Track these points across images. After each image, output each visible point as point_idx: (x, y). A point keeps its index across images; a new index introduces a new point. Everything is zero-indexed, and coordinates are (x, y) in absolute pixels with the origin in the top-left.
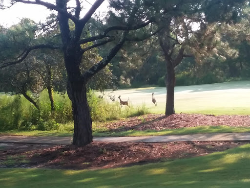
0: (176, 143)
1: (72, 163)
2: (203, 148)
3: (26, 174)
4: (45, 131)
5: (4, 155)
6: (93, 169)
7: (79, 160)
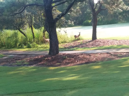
0: (101, 54)
1: (51, 64)
2: (116, 56)
3: (30, 69)
4: (31, 49)
5: (14, 60)
6: (62, 66)
7: (54, 62)
